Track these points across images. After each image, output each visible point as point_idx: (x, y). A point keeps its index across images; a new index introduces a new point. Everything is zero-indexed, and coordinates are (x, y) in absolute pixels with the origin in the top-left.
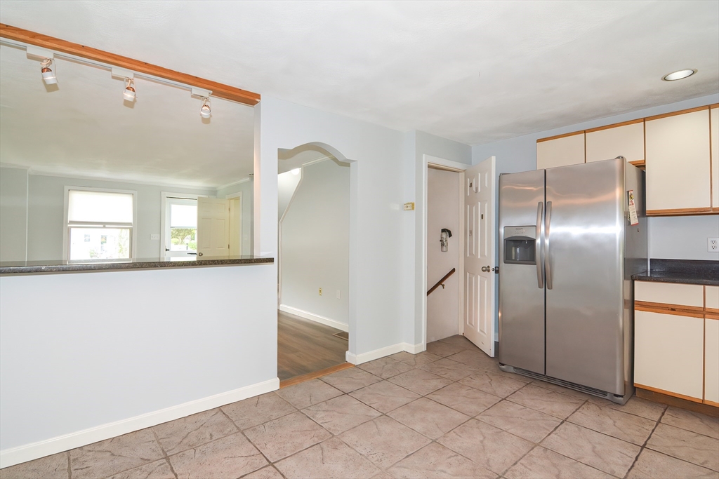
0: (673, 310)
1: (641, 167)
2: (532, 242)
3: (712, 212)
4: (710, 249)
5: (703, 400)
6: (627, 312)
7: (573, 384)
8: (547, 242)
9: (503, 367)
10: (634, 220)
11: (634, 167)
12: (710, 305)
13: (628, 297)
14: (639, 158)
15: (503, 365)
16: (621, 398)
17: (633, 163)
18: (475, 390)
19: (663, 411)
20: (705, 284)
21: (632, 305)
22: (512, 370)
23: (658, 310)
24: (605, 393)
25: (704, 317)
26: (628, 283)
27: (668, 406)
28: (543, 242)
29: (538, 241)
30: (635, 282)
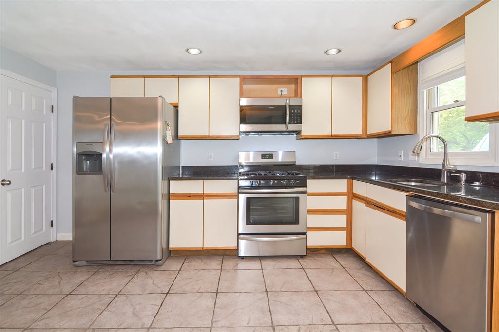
0: (189, 197)
1: (176, 107)
2: (100, 155)
3: (209, 138)
4: (209, 160)
5: (203, 248)
6: (165, 201)
7: (130, 261)
8: (111, 156)
9: (77, 263)
10: (170, 141)
11: (172, 106)
12: (207, 192)
13: (166, 192)
14: (175, 101)
15: (76, 262)
16: (160, 261)
17: (172, 104)
18: (39, 296)
19: (184, 260)
20: (204, 180)
21: (169, 197)
22: (84, 263)
23: (183, 198)
24: (151, 261)
25: (203, 199)
26: (166, 182)
27: (187, 256)
28: (108, 157)
29: (104, 156)
30: (170, 181)
